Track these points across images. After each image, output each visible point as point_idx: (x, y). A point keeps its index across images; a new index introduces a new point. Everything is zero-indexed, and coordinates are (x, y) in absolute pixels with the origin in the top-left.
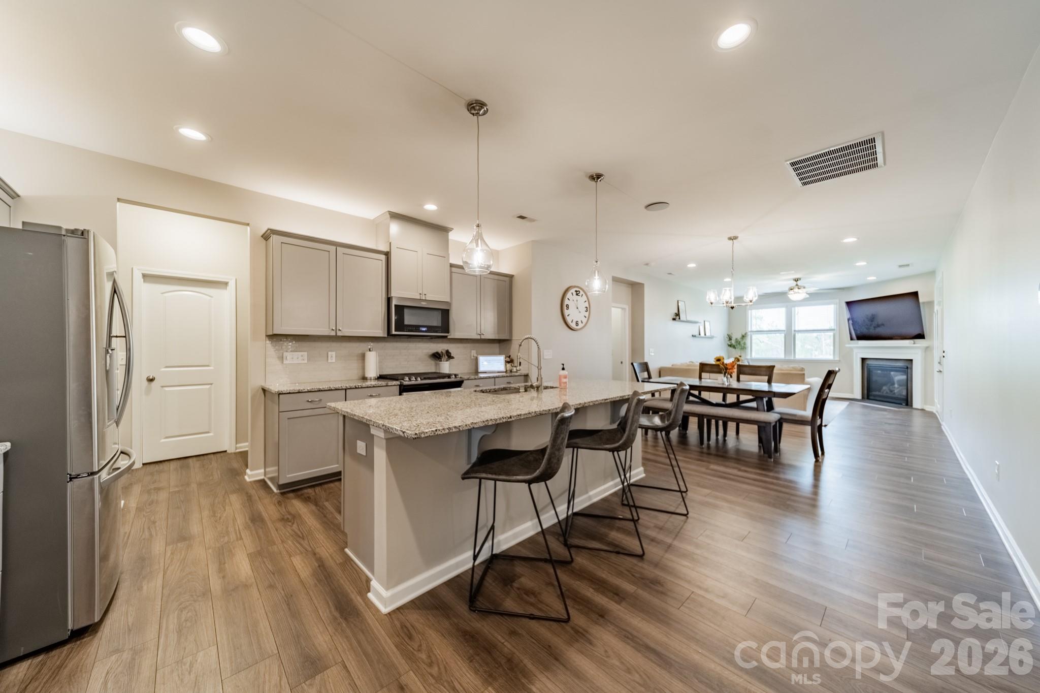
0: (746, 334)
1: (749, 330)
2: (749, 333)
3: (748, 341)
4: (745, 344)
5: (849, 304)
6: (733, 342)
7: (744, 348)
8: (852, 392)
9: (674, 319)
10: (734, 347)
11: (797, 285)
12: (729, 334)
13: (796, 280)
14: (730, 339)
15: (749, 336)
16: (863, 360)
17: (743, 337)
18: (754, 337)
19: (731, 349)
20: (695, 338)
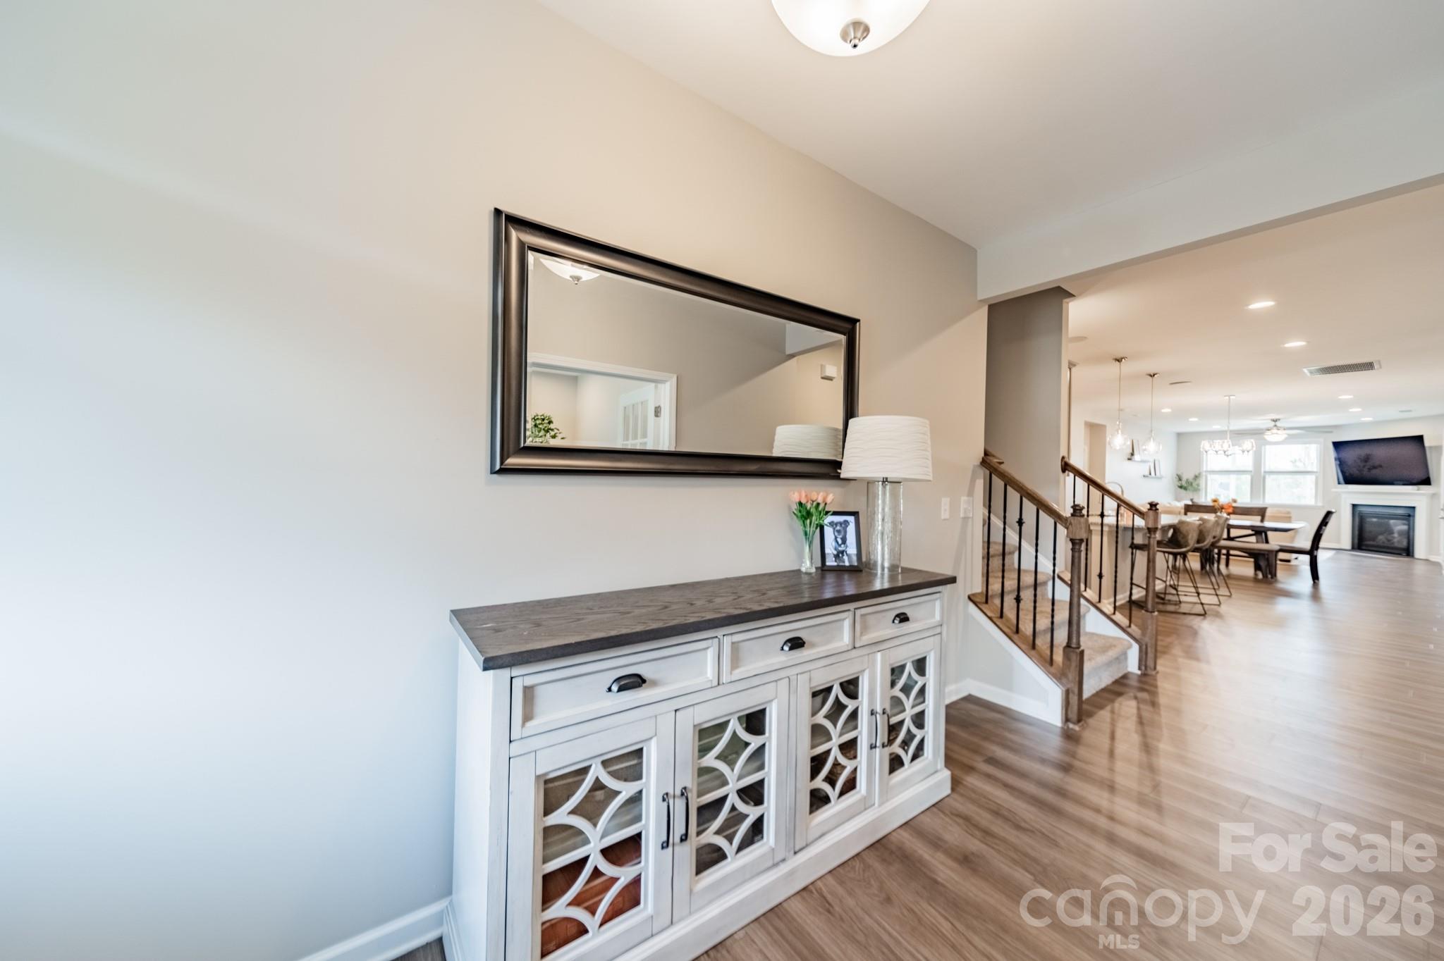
0: (1199, 474)
1: (1205, 469)
2: (1204, 474)
3: (1202, 482)
4: (1198, 485)
5: (1337, 445)
6: (1184, 483)
7: (1197, 490)
8: (1339, 541)
9: (1129, 459)
10: (1185, 489)
11: (1275, 426)
12: (1179, 473)
13: (1275, 421)
14: (1180, 479)
15: (1204, 477)
16: (1354, 506)
17: (1196, 477)
18: (1210, 477)
19: (1182, 491)
20: (1146, 479)
